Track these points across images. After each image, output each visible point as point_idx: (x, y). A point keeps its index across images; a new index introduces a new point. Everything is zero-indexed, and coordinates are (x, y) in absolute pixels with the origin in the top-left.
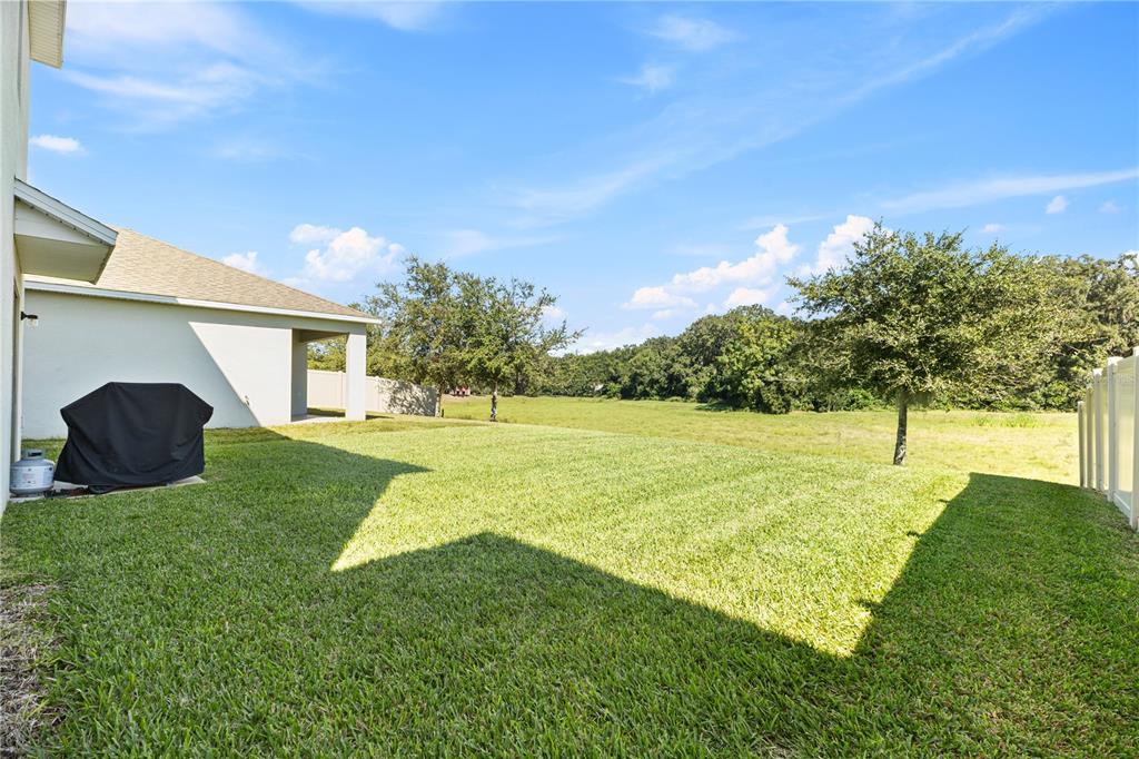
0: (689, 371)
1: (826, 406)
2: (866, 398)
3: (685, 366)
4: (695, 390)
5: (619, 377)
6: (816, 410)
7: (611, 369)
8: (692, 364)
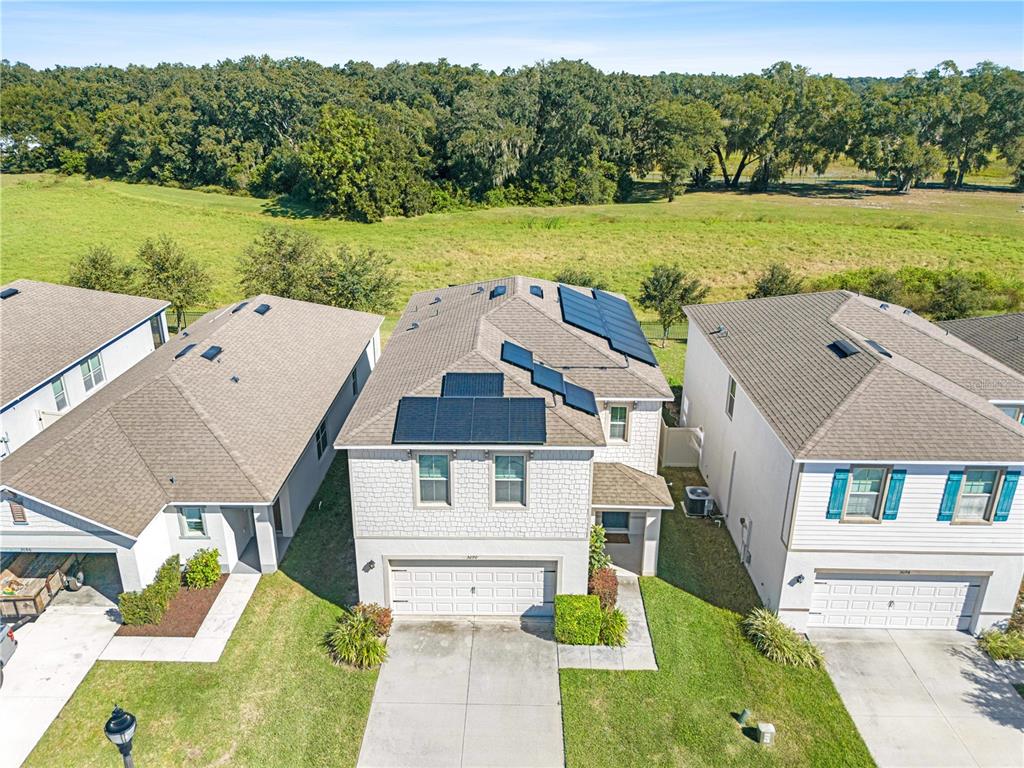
0: (227, 149)
1: (414, 211)
2: (445, 199)
3: (219, 142)
4: (243, 179)
5: (76, 139)
6: (405, 214)
7: (58, 127)
8: (228, 140)
